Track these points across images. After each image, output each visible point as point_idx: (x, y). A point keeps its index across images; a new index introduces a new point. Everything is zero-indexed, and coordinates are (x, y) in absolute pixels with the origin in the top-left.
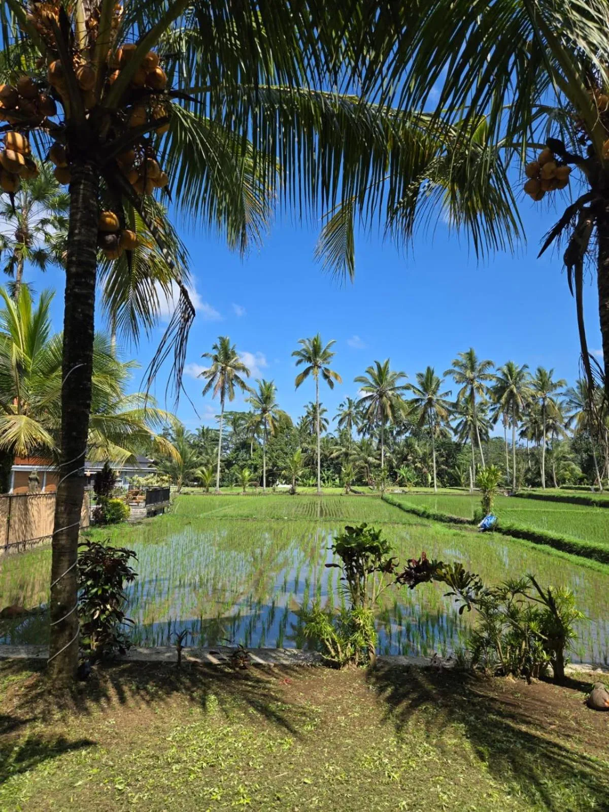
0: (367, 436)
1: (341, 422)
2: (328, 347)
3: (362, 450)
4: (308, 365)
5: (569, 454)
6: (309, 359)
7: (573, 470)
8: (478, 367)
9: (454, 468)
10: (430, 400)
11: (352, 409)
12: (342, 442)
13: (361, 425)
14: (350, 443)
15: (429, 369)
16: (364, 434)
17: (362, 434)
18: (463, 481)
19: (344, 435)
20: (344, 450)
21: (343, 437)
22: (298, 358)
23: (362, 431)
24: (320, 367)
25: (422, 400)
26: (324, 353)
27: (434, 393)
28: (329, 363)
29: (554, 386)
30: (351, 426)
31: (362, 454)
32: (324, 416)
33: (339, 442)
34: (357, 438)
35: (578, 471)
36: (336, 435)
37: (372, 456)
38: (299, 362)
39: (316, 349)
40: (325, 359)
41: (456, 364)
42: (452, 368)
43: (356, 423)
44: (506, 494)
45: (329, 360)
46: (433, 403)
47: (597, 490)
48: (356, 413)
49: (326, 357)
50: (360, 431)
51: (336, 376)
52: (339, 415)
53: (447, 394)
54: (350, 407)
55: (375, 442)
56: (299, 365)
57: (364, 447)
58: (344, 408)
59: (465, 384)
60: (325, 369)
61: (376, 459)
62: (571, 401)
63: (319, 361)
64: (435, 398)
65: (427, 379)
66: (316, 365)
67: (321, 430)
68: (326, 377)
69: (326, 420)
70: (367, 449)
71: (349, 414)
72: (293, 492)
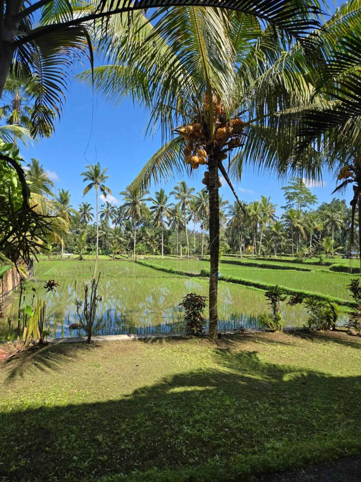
0: (118, 225)
1: (102, 216)
2: (104, 172)
3: (116, 233)
4: (91, 182)
5: (224, 238)
6: (93, 179)
7: (226, 246)
8: (188, 191)
9: (167, 245)
10: (162, 208)
11: (109, 208)
12: (103, 228)
13: (114, 219)
14: (108, 229)
15: (161, 190)
16: (116, 224)
17: (115, 224)
18: (171, 252)
19: (104, 224)
20: (104, 233)
21: (104, 225)
22: (86, 177)
23: (115, 222)
24: (98, 184)
25: (157, 207)
26: (102, 175)
27: (164, 203)
28: (104, 182)
29: (224, 203)
30: (108, 218)
31: (117, 236)
32: (91, 212)
33: (101, 227)
34: (112, 226)
35: (228, 247)
36: (99, 224)
37: (122, 237)
38: (86, 180)
39: (97, 173)
40: (103, 179)
41: (176, 188)
42: (174, 190)
43: (112, 217)
44: (198, 259)
45: (105, 180)
46: (163, 210)
47: (239, 257)
48: (112, 211)
49: (103, 178)
50: (114, 222)
51: (109, 190)
52: (101, 212)
53: (171, 204)
54: (108, 207)
55: (123, 229)
56: (85, 182)
57: (117, 231)
58: (104, 207)
59: (180, 200)
60: (103, 185)
61: (124, 239)
62: (230, 212)
63: (99, 180)
64: (164, 207)
65: (161, 195)
66: (96, 183)
67: (89, 220)
68: (102, 190)
69: (92, 214)
70: (119, 233)
71: (108, 212)
72: (81, 259)
